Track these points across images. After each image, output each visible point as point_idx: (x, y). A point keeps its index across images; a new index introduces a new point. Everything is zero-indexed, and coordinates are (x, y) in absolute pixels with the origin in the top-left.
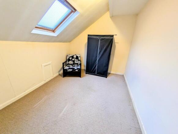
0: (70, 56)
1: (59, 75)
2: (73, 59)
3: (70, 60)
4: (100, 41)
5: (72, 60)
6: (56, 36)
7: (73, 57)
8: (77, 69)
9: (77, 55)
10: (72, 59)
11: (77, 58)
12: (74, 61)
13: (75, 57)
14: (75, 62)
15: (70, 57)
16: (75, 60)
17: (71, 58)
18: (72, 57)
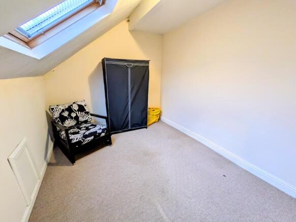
0: (62, 108)
1: (49, 164)
2: (73, 115)
3: (66, 118)
4: (129, 70)
5: (72, 118)
6: (39, 59)
7: (70, 109)
8: (103, 132)
9: (79, 104)
10: (69, 115)
11: (81, 108)
12: (77, 118)
13: (75, 107)
14: (81, 119)
15: (63, 111)
16: (79, 114)
17: (66, 114)
18: (67, 110)
